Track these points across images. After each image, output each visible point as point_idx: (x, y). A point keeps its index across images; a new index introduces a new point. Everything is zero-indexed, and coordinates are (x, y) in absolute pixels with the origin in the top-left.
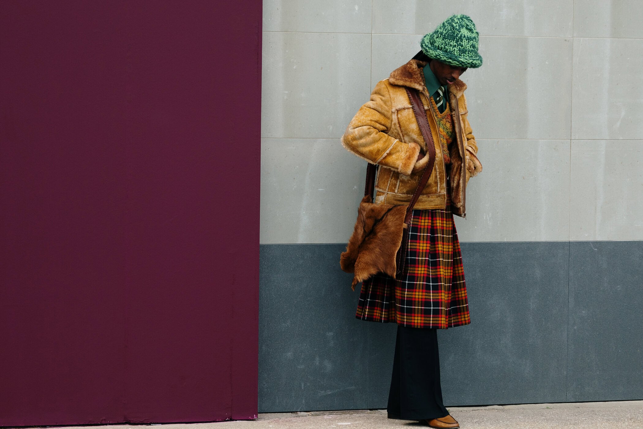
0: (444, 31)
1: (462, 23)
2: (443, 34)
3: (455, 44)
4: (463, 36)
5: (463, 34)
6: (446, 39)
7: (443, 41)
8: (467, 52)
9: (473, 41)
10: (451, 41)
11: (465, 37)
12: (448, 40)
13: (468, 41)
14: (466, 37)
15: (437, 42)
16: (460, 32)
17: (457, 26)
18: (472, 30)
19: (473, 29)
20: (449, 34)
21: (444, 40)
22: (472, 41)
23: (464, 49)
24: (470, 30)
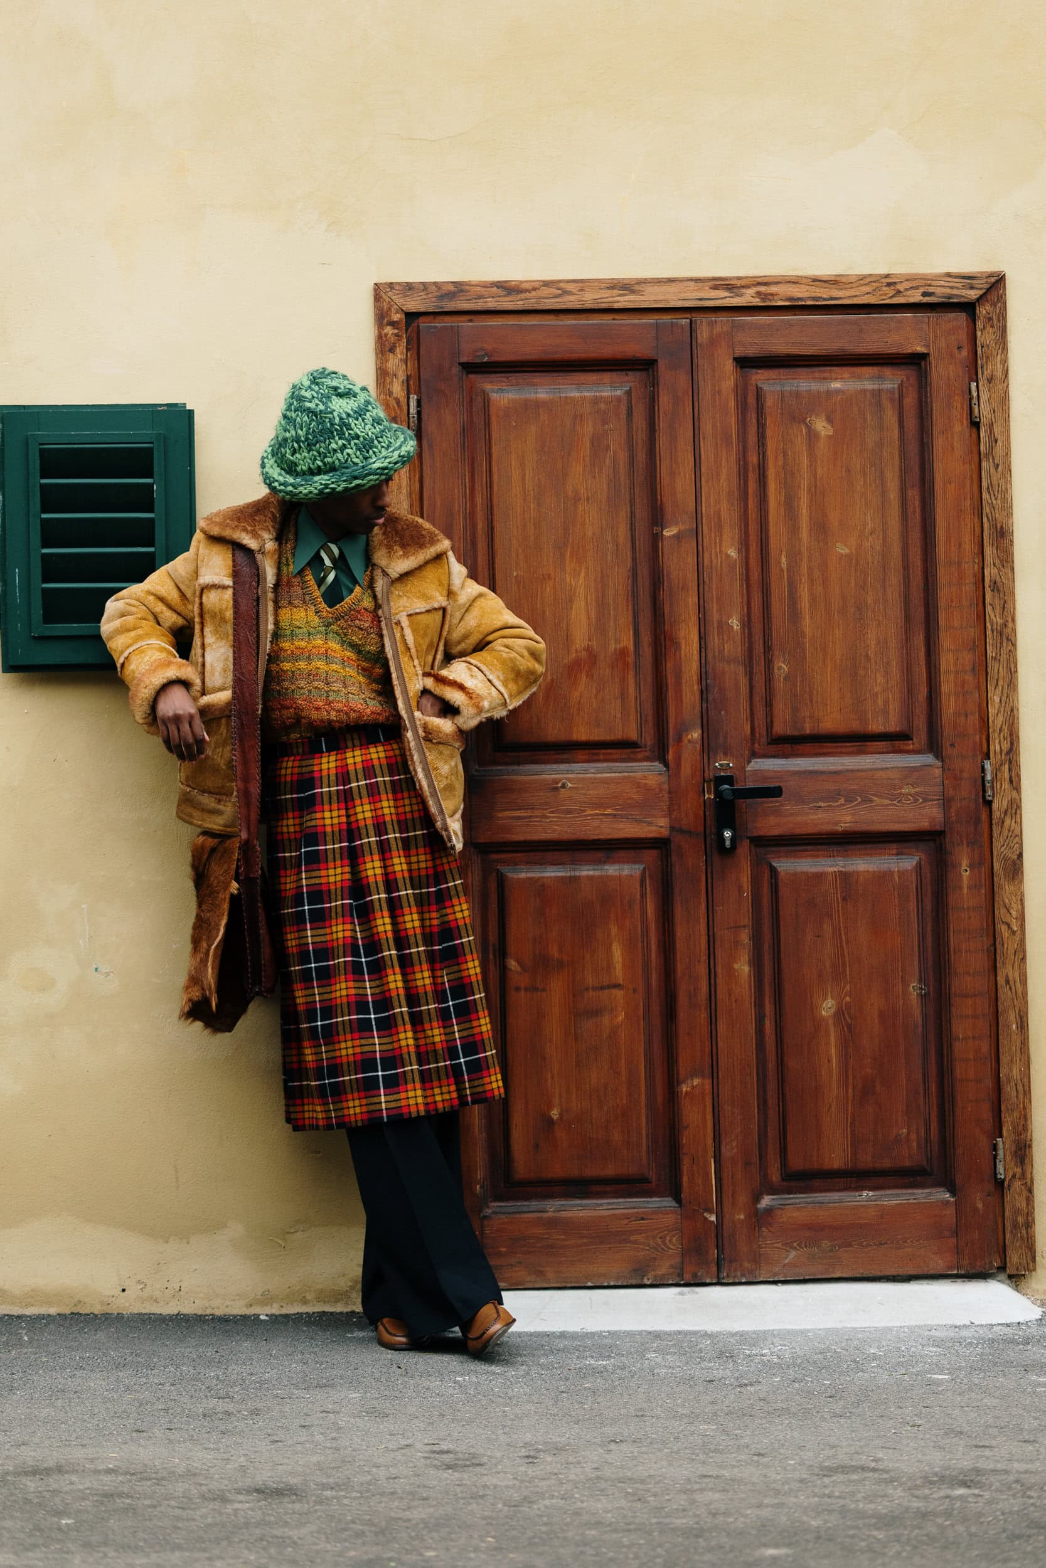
0: (299, 433)
1: (322, 391)
2: (303, 439)
3: (340, 442)
4: (344, 416)
5: (341, 411)
6: (315, 445)
8: (376, 442)
9: (368, 411)
10: (330, 443)
11: (349, 415)
12: (322, 445)
13: (360, 419)
14: (351, 413)
15: (301, 462)
16: (331, 412)
17: (317, 405)
18: (350, 389)
19: (351, 387)
20: (314, 431)
22: (368, 414)
23: (365, 439)
24: (348, 394)
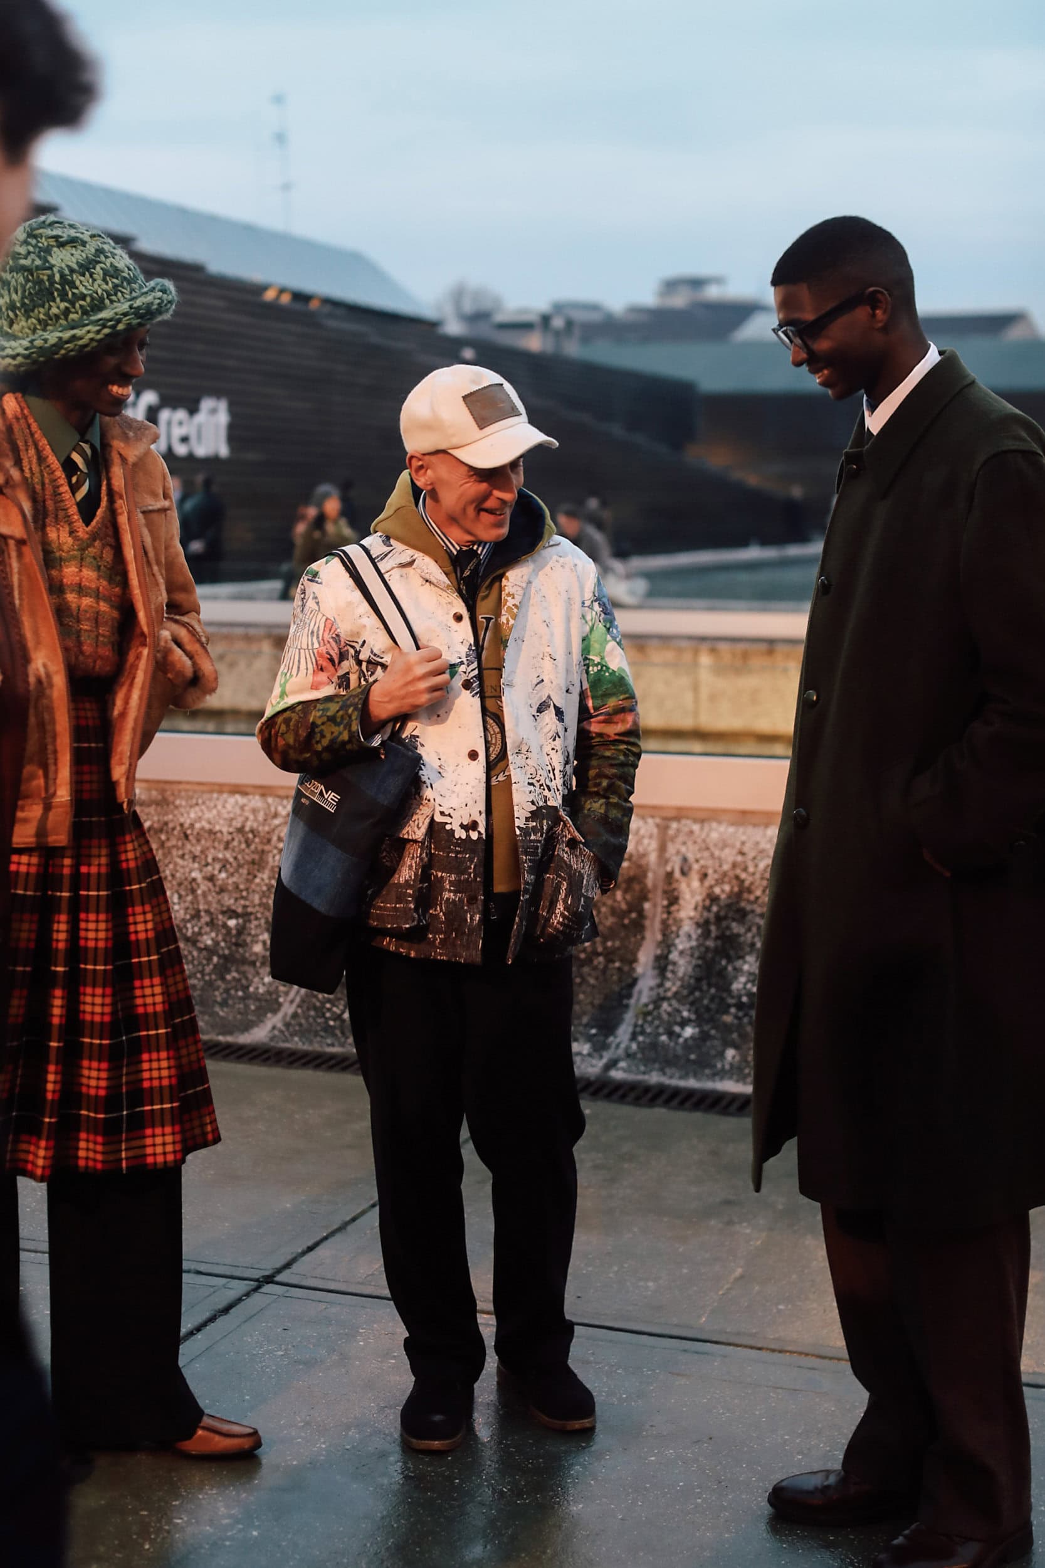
0: (14, 296)
1: (40, 245)
2: (18, 305)
3: (63, 305)
4: (67, 272)
5: (64, 266)
7: (29, 321)
9: (100, 262)
10: (50, 307)
11: (72, 271)
12: (41, 310)
13: (87, 274)
14: (75, 266)
16: (51, 268)
18: (77, 237)
19: (78, 235)
20: (30, 292)
21: (31, 317)
22: (98, 267)
23: (93, 299)
24: (73, 242)
